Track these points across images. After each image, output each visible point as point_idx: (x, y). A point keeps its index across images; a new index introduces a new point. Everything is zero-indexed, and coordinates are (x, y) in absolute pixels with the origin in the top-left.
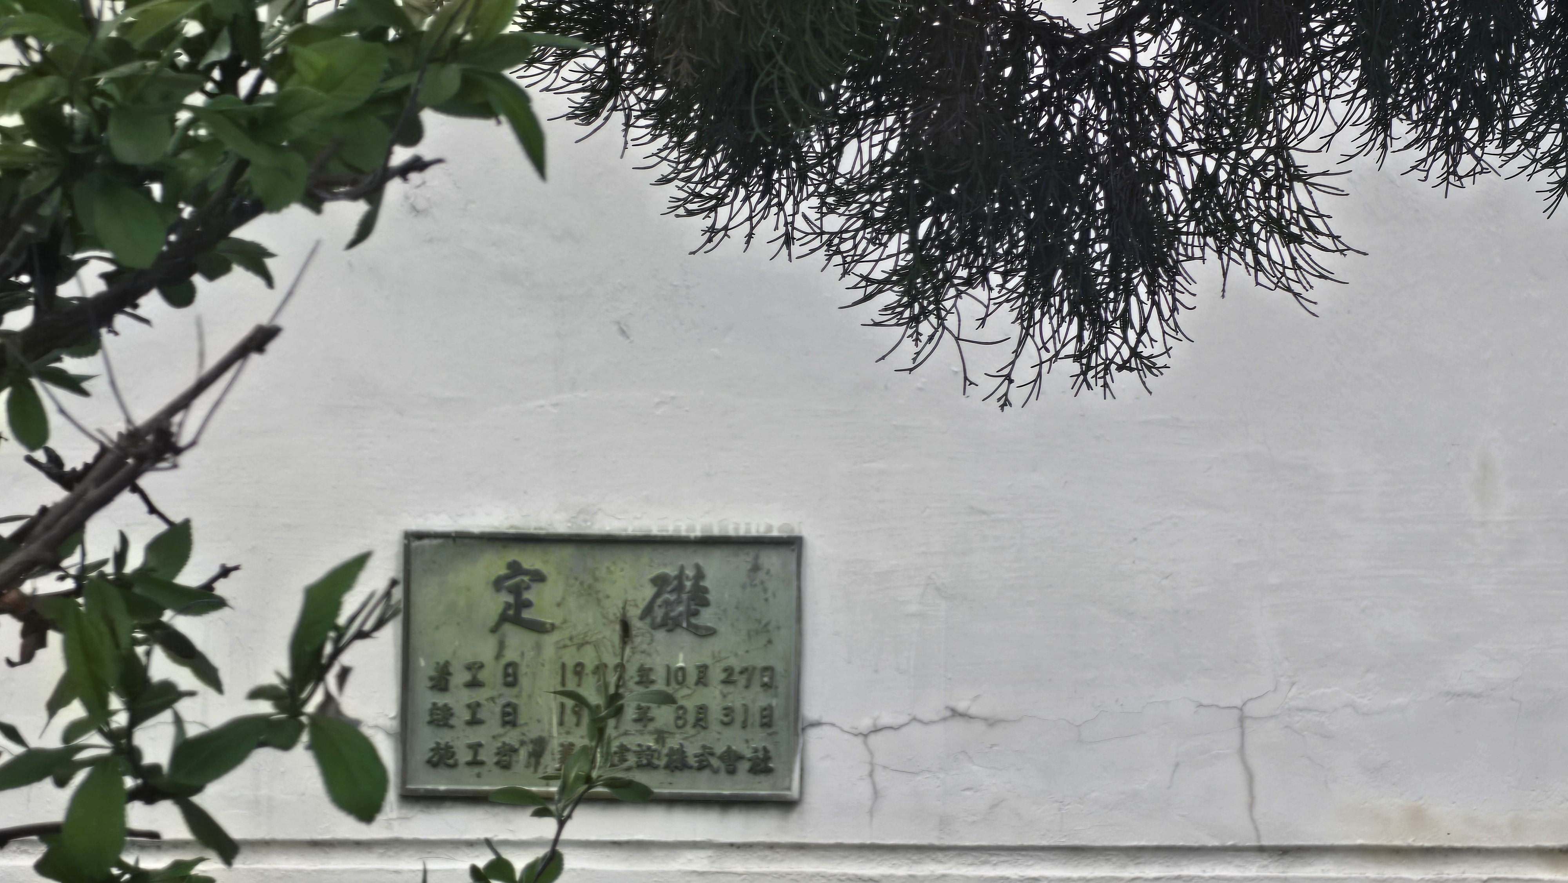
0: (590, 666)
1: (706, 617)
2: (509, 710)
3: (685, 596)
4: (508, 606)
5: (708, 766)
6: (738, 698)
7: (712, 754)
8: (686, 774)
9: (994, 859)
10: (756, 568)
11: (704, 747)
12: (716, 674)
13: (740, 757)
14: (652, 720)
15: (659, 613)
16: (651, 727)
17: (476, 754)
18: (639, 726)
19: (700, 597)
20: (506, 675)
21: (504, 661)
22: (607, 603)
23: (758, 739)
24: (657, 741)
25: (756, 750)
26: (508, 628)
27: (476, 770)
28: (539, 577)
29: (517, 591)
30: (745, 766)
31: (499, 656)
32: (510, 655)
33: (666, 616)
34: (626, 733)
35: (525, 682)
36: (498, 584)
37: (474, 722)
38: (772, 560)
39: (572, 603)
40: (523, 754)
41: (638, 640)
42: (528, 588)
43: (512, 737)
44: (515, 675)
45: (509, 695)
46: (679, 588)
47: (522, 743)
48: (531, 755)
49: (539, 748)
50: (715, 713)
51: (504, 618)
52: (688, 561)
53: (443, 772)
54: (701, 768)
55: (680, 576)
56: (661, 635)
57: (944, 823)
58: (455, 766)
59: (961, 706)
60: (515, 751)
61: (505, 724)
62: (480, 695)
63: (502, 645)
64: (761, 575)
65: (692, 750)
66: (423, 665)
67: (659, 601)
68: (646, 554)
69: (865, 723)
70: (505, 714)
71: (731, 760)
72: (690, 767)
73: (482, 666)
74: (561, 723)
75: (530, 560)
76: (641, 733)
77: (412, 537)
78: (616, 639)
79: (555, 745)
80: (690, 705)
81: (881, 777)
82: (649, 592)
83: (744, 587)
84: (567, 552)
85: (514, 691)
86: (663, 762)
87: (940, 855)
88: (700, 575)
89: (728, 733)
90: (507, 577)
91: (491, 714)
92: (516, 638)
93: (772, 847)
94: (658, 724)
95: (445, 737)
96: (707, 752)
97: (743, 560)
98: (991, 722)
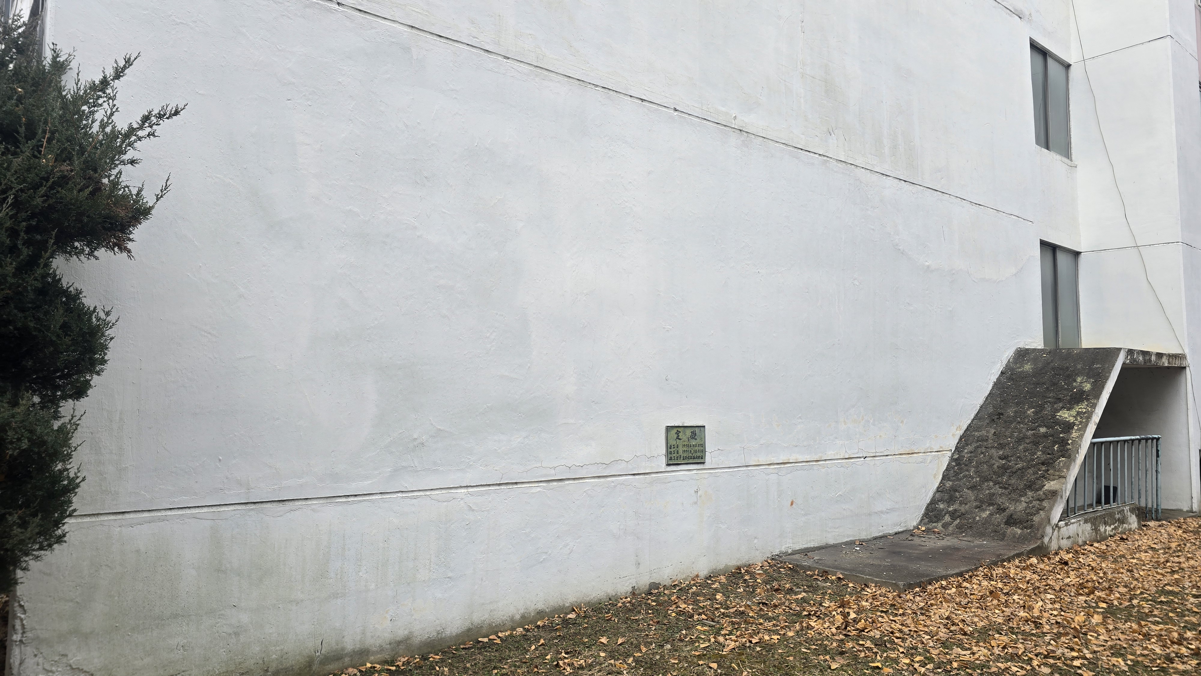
1: (696, 437)
3: (694, 434)
4: (677, 436)
6: (699, 448)
7: (697, 457)
9: (723, 469)
11: (697, 455)
12: (697, 445)
15: (691, 437)
17: (674, 458)
21: (677, 444)
22: (686, 435)
23: (702, 454)
25: (701, 456)
27: (675, 460)
28: (680, 432)
30: (700, 458)
35: (679, 447)
36: (676, 433)
37: (674, 453)
38: (702, 429)
39: (683, 435)
45: (677, 449)
47: (679, 456)
48: (680, 458)
51: (676, 438)
52: (694, 429)
54: (696, 459)
56: (692, 440)
57: (718, 464)
62: (674, 449)
63: (676, 442)
64: (701, 431)
65: (695, 456)
66: (669, 445)
68: (690, 429)
69: (711, 451)
74: (683, 453)
75: (679, 430)
76: (690, 454)
77: (667, 427)
79: (682, 456)
80: (695, 450)
82: (691, 434)
83: (699, 433)
84: (683, 428)
88: (695, 431)
89: (699, 453)
91: (676, 452)
92: (678, 441)
93: (702, 469)
97: (699, 429)
98: (722, 450)
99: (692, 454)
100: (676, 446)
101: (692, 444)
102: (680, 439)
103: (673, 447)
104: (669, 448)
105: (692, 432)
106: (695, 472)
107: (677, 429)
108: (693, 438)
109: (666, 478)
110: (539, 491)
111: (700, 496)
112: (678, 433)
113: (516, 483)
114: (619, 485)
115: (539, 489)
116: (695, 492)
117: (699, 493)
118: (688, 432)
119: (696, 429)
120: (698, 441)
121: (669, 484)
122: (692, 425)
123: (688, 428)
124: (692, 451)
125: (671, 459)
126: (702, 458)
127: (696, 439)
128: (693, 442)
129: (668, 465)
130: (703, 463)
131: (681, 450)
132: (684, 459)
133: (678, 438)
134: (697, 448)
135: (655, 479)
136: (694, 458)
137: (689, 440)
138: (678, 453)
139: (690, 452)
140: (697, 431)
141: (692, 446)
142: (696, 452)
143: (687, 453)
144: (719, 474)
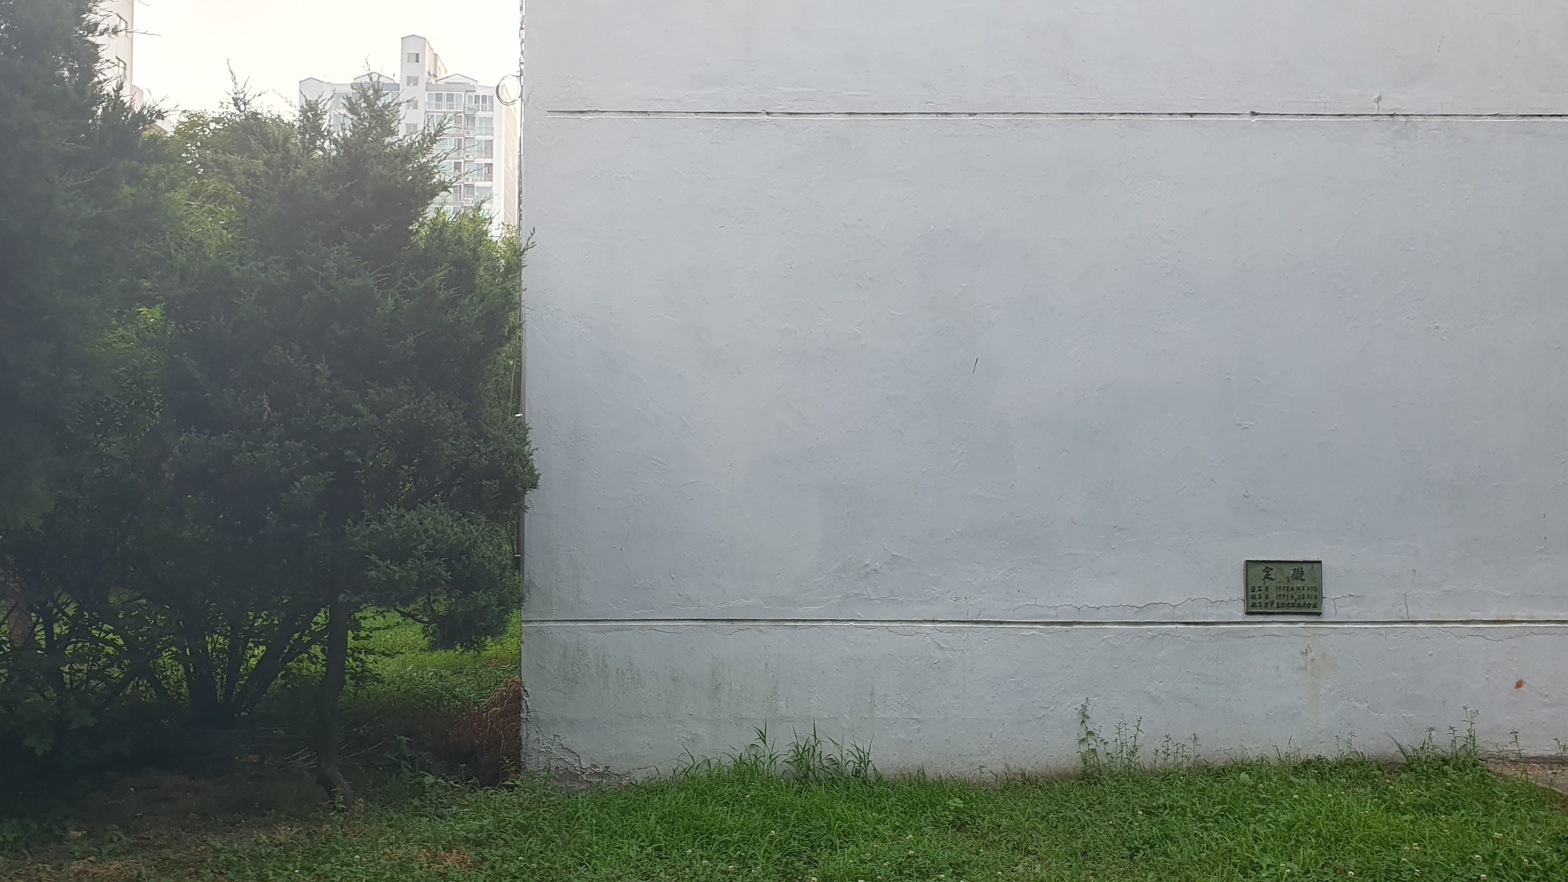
99: (1296, 601)
100: (1263, 589)
101: (1295, 586)
102: (1272, 579)
103: (1257, 589)
104: (1250, 590)
105: (1295, 570)
106: (1302, 625)
107: (1266, 565)
108: (1297, 578)
109: (1245, 631)
110: (1033, 634)
111: (1313, 660)
112: (1267, 571)
113: (1001, 623)
114: (1160, 636)
115: (1033, 632)
116: (1302, 653)
117: (1310, 655)
118: (1289, 571)
119: (1304, 566)
120: (1308, 583)
121: (1252, 639)
122: (1295, 559)
123: (1288, 564)
124: (1296, 597)
125: (1254, 605)
126: (1315, 606)
127: (1303, 580)
128: (1298, 584)
129: (1248, 613)
130: (1319, 614)
131: (1273, 596)
132: (1278, 607)
133: (1267, 577)
134: (1305, 593)
135: (1225, 631)
136: (1299, 606)
137: (1288, 580)
138: (1267, 597)
139: (1292, 597)
140: (1306, 568)
141: (1295, 588)
142: (1303, 598)
143: (1286, 598)
144: (1350, 631)
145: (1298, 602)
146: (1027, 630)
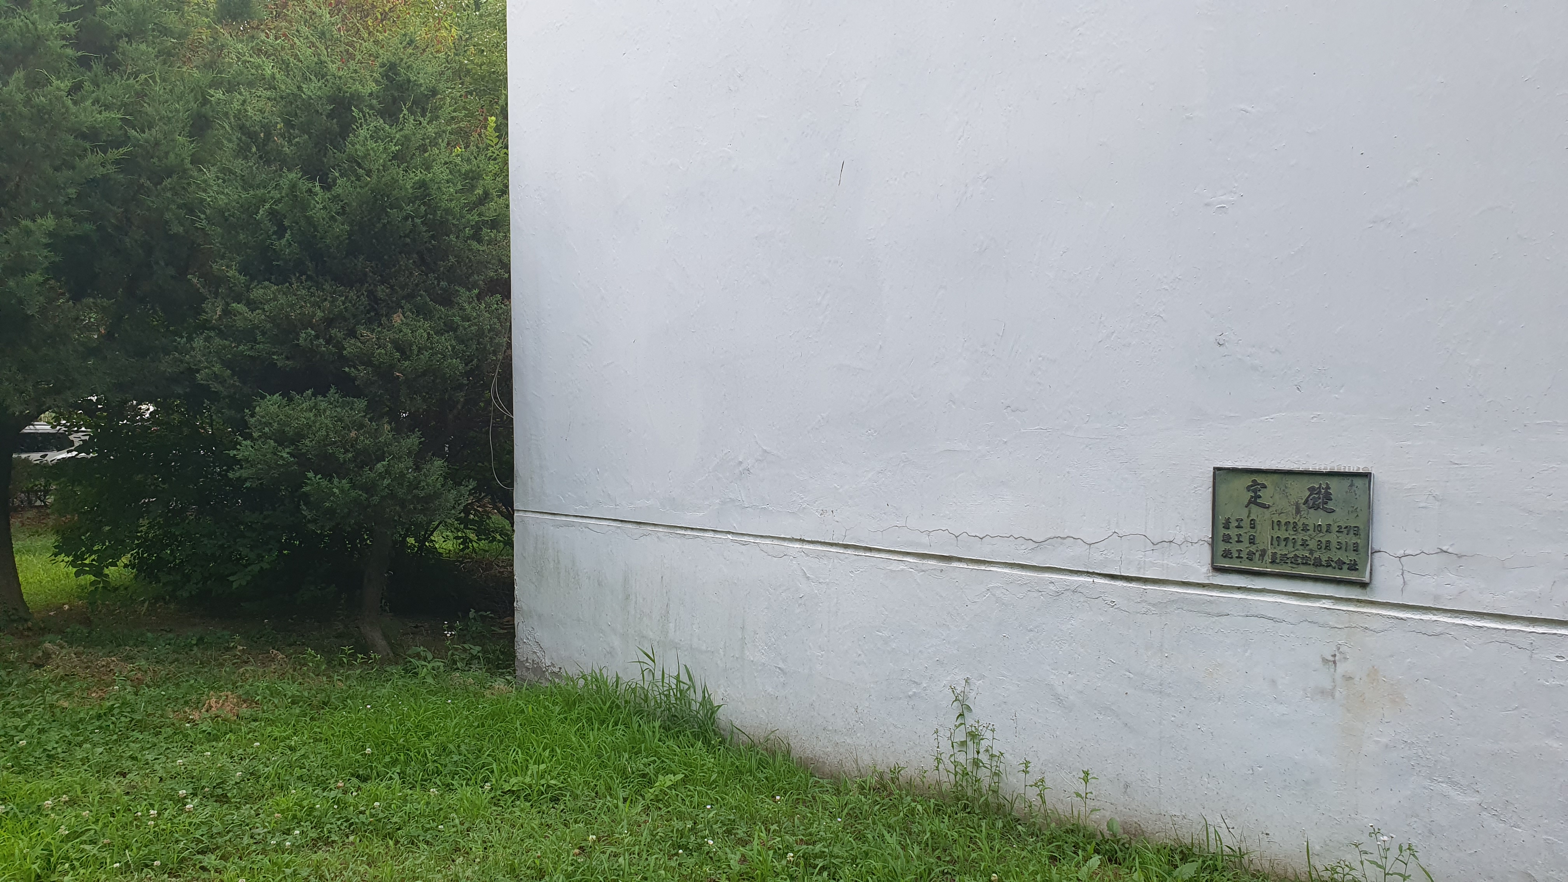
0: (1283, 523)
1: (1330, 505)
2: (1252, 537)
3: (1321, 496)
4: (1252, 497)
5: (1331, 565)
6: (1343, 538)
7: (1332, 561)
8: (1322, 568)
9: (1462, 616)
10: (1351, 485)
11: (1329, 557)
12: (1335, 528)
13: (1345, 563)
14: (1308, 545)
15: (1311, 503)
16: (1308, 548)
17: (1239, 554)
18: (1302, 547)
19: (1328, 497)
20: (1251, 524)
21: (1251, 518)
22: (1289, 497)
23: (1353, 556)
24: (1310, 554)
25: (1351, 560)
26: (1252, 505)
27: (1240, 560)
28: (1265, 487)
29: (1255, 491)
30: (1345, 567)
31: (1248, 517)
32: (1253, 517)
33: (1314, 503)
34: (1297, 550)
35: (1258, 527)
36: (1248, 488)
37: (1239, 541)
38: (1358, 482)
39: (1277, 497)
40: (1257, 554)
41: (1302, 513)
42: (1260, 490)
43: (1253, 548)
44: (1254, 524)
45: (1252, 532)
46: (1319, 493)
47: (1257, 551)
48: (1260, 555)
49: (1263, 553)
50: (1334, 544)
51: (1250, 502)
52: (1323, 482)
53: (1228, 559)
54: (1327, 566)
55: (1319, 488)
56: (1312, 511)
57: (1437, 598)
58: (1232, 558)
59: (1444, 548)
60: (1254, 554)
61: (1250, 543)
62: (1241, 531)
63: (1250, 513)
64: (1354, 488)
65: (1324, 558)
66: (1221, 519)
67: (1311, 497)
68: (1306, 479)
69: (1400, 553)
70: (1250, 539)
71: (1340, 564)
72: (1321, 565)
73: (1242, 520)
74: (1272, 544)
75: (1260, 479)
76: (1303, 550)
77: (1217, 469)
78: (1294, 512)
79: (1269, 552)
80: (1323, 540)
81: (1407, 576)
82: (1308, 493)
83: (1347, 492)
84: (1276, 476)
85: (1255, 530)
86: (1312, 563)
87: (1435, 612)
88: (1328, 487)
89: (1339, 552)
90: (1252, 486)
91: (1245, 539)
92: (1255, 511)
93: (1359, 601)
94: (1311, 547)
95: (1228, 546)
96: (1330, 560)
97: (1347, 482)
98: (1460, 556)
99: (1311, 552)
100: (1246, 523)
101: (1310, 522)
102: (1264, 506)
103: (1236, 523)
104: (1220, 523)
105: (1312, 489)
106: (1327, 604)
107: (1254, 477)
108: (1315, 507)
109: (1210, 602)
110: (902, 570)
111: (1345, 678)
112: (1255, 489)
113: (870, 549)
116: (1325, 660)
117: (1342, 668)
118: (1299, 490)
119: (1334, 484)
120: (1341, 517)
121: (1223, 619)
122: (1314, 468)
123: (1299, 478)
124: (1313, 544)
125: (1227, 554)
126: (1353, 567)
127: (1330, 511)
128: (1321, 519)
129: (1218, 570)
130: (1365, 585)
131: (1265, 535)
132: (1273, 562)
133: (1254, 501)
134: (1333, 537)
135: (1173, 598)
136: (1318, 564)
137: (1298, 511)
138: (1252, 541)
139: (1304, 544)
140: (1336, 487)
141: (1311, 527)
142: (1328, 548)
143: (1290, 544)
144: (1439, 630)
145: (1316, 555)
146: (896, 564)
